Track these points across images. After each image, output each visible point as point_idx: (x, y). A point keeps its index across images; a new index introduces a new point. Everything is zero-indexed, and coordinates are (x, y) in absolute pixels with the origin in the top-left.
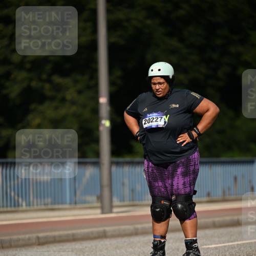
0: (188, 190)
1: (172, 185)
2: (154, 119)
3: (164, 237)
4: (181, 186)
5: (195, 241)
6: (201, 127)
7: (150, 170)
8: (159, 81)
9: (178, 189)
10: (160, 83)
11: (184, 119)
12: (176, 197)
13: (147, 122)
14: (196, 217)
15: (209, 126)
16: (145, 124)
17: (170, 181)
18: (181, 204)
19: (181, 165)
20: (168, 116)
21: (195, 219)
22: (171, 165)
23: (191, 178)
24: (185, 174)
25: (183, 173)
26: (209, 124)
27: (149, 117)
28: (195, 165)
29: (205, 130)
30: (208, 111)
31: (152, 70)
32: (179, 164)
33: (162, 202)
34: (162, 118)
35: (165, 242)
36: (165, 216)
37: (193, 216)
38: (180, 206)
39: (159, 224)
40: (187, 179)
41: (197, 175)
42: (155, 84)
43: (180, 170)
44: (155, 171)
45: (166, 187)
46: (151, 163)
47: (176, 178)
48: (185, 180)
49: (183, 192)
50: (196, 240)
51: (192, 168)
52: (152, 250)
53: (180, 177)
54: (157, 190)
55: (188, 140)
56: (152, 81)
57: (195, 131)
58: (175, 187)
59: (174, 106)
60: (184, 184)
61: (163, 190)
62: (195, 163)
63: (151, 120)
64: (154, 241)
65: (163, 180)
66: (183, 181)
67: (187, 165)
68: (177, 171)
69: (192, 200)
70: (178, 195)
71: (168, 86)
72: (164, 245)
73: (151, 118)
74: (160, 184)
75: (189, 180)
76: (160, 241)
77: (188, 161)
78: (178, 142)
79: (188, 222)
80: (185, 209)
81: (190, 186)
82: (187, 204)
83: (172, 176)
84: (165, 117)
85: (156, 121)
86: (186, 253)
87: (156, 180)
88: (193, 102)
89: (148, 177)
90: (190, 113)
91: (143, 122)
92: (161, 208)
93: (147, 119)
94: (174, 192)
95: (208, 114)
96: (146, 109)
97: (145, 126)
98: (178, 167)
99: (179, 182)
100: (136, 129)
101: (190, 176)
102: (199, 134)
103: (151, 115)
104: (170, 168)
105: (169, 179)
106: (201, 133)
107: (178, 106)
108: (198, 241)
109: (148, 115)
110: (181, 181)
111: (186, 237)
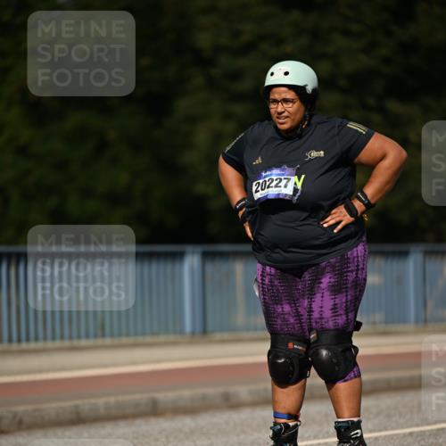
0: (341, 320)
1: (310, 311)
2: (273, 180)
3: (295, 417)
4: (327, 313)
5: (357, 425)
6: (370, 191)
7: (267, 281)
8: (283, 96)
9: (322, 318)
10: (285, 101)
12: (318, 335)
13: (260, 188)
14: (359, 375)
16: (257, 191)
17: (306, 301)
18: (326, 349)
19: (328, 269)
20: (303, 176)
21: (357, 379)
22: (310, 271)
23: (349, 297)
24: (336, 289)
25: (332, 286)
26: (388, 182)
27: (265, 177)
28: (358, 270)
30: (383, 157)
31: (272, 74)
32: (325, 268)
33: (290, 345)
34: (289, 179)
35: (296, 426)
36: (296, 374)
37: (352, 375)
38: (324, 353)
39: (285, 390)
40: (341, 299)
41: (362, 291)
42: (276, 101)
43: (326, 281)
44: (276, 283)
45: (298, 316)
46: (268, 268)
47: (319, 295)
48: (337, 301)
49: (331, 325)
50: (359, 422)
51: (351, 277)
52: (272, 443)
53: (327, 294)
54: (279, 321)
55: (347, 219)
56: (271, 97)
58: (316, 315)
59: (314, 154)
60: (334, 308)
61: (292, 320)
62: (358, 266)
63: (268, 183)
64: (275, 424)
65: (293, 301)
66: (332, 303)
67: (341, 271)
68: (321, 283)
69: (352, 342)
70: (321, 331)
71: (303, 109)
72: (296, 432)
73: (267, 179)
74: (287, 308)
75: (344, 300)
76: (287, 426)
77: (345, 261)
78: (325, 225)
79: (342, 386)
80: (335, 361)
81: (347, 314)
82: (340, 349)
83: (312, 294)
84: (295, 179)
85: (276, 186)
87: (278, 302)
89: (264, 295)
91: (254, 188)
92: (286, 357)
93: (261, 181)
94: (314, 324)
95: (385, 164)
96: (259, 161)
97: (257, 196)
98: (323, 273)
99: (323, 305)
100: (237, 195)
101: (347, 291)
102: (369, 206)
103: (268, 173)
104: (307, 276)
105: (304, 299)
106: (373, 202)
107: (322, 154)
108: (362, 424)
109: (264, 174)
110: (328, 304)
111: (338, 417)
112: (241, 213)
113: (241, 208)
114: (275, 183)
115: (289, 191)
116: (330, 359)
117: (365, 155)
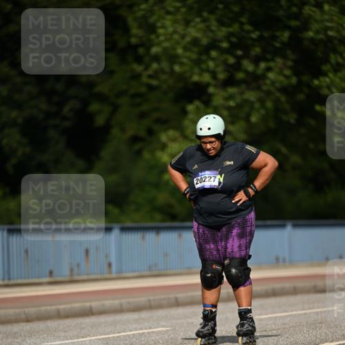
0: (243, 253)
1: (226, 248)
2: (206, 178)
3: (215, 306)
4: (236, 249)
5: (250, 311)
6: (258, 183)
7: (201, 231)
9: (232, 252)
11: (240, 176)
12: (230, 260)
13: (199, 182)
14: (251, 284)
15: (267, 182)
16: (197, 184)
17: (223, 243)
18: (236, 269)
19: (236, 225)
20: (223, 175)
21: (250, 286)
22: (226, 226)
23: (247, 241)
24: (241, 236)
25: (239, 234)
26: (267, 180)
28: (252, 226)
29: (263, 186)
30: (265, 165)
31: (201, 129)
32: (234, 225)
33: (214, 266)
34: (215, 177)
35: (216, 311)
36: (217, 283)
37: (248, 283)
38: (234, 271)
39: (210, 292)
40: (243, 241)
41: (253, 237)
42: (205, 143)
43: (235, 232)
44: (207, 232)
45: (218, 250)
47: (231, 240)
48: (241, 242)
49: (238, 255)
50: (251, 309)
51: (248, 229)
52: (202, 321)
53: (236, 239)
54: (208, 253)
55: (244, 198)
57: (252, 189)
58: (229, 250)
59: (228, 163)
60: (240, 246)
61: (215, 253)
62: (252, 223)
63: (203, 180)
64: (205, 310)
65: (215, 242)
66: (238, 243)
67: (243, 226)
68: (232, 233)
69: (247, 265)
70: (232, 259)
72: (216, 315)
73: (203, 177)
74: (212, 246)
76: (211, 311)
77: (245, 221)
78: (233, 201)
79: (242, 290)
80: (240, 275)
81: (246, 249)
82: (242, 269)
83: (227, 238)
84: (219, 176)
85: (209, 181)
86: (240, 324)
87: (207, 242)
88: (248, 158)
89: (199, 239)
90: (245, 170)
91: (195, 182)
92: (212, 273)
93: (199, 178)
94: (228, 255)
96: (196, 166)
97: (197, 186)
98: (233, 227)
99: (234, 244)
101: (246, 237)
102: (256, 192)
103: (203, 173)
104: (224, 229)
105: (221, 241)
106: (259, 190)
107: (232, 163)
109: (200, 174)
110: (236, 243)
111: (239, 306)
112: (188, 196)
113: (188, 193)
114: (208, 179)
115: (216, 183)
116: (237, 274)
117: (256, 164)
